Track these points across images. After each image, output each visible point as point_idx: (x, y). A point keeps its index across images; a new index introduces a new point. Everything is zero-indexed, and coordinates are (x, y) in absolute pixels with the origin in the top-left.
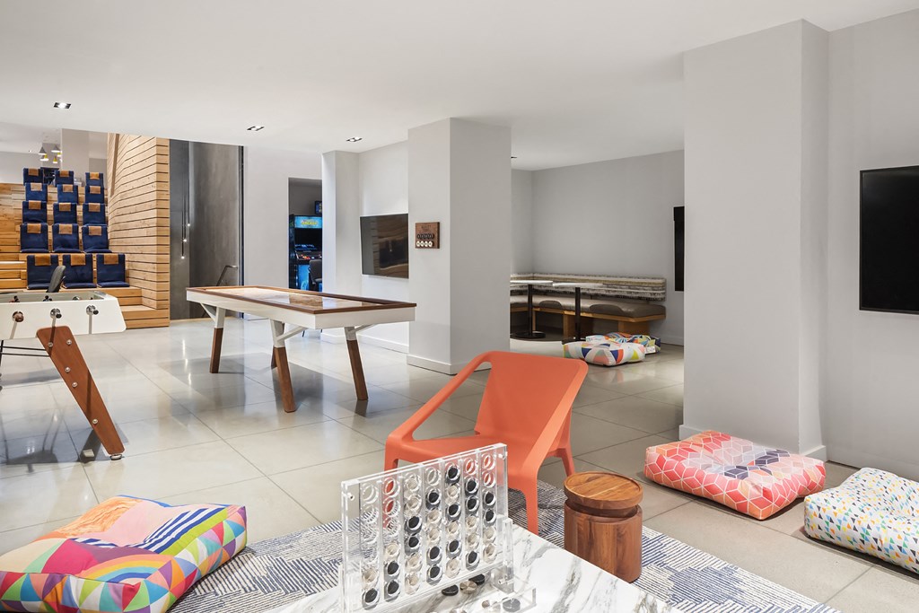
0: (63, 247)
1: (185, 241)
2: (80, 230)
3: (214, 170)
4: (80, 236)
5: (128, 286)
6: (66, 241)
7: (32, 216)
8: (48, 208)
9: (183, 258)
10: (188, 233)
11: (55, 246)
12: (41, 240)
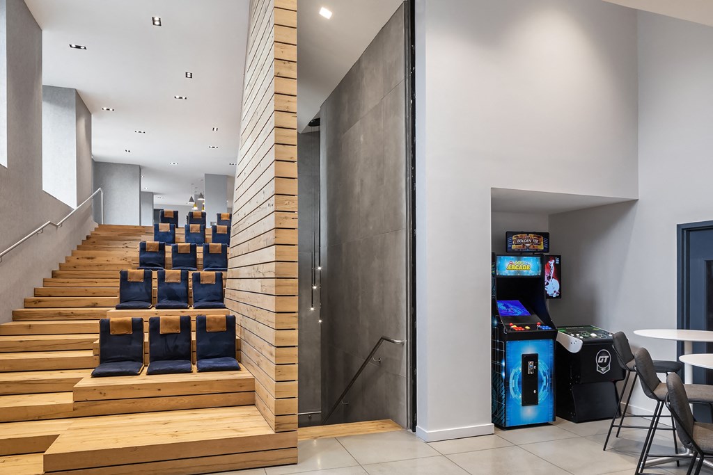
0: (170, 299)
1: (315, 288)
2: (190, 276)
3: (357, 189)
4: (191, 283)
5: (238, 369)
6: (174, 291)
7: (149, 259)
8: (166, 250)
9: (312, 309)
10: (318, 277)
11: (160, 298)
12: (144, 291)
